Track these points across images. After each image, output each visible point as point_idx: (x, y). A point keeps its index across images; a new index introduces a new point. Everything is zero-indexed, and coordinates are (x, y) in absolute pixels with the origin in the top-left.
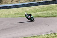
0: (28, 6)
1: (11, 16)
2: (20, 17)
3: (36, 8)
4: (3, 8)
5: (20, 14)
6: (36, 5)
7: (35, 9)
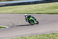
0: (47, 3)
1: (30, 13)
2: (39, 13)
3: (55, 4)
4: (22, 4)
5: (39, 11)
6: (55, 2)
7: (55, 6)
